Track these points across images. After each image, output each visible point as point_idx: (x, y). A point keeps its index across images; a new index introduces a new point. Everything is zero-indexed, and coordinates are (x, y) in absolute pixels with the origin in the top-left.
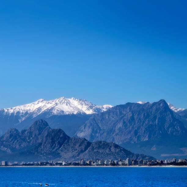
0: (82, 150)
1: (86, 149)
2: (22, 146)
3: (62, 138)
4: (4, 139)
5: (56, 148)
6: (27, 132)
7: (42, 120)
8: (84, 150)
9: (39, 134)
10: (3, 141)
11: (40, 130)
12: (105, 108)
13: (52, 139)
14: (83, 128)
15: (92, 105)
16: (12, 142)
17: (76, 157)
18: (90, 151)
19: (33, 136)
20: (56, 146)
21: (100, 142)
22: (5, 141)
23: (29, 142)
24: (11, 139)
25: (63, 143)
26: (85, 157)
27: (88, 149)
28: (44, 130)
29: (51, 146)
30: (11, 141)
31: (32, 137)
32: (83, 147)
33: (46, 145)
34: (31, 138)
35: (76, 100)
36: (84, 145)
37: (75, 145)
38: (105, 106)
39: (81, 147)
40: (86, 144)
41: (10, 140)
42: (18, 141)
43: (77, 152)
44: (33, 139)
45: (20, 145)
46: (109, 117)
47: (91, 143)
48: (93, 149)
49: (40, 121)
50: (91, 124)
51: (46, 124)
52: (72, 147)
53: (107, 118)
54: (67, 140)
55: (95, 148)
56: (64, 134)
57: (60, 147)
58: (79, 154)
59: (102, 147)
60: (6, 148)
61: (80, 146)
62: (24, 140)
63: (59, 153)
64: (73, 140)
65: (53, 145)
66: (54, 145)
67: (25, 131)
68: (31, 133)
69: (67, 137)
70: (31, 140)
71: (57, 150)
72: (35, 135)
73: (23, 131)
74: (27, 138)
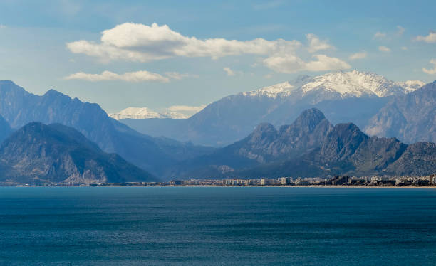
0: (392, 158)
1: (398, 155)
2: (283, 151)
3: (355, 138)
4: (253, 141)
5: (346, 155)
6: (289, 129)
7: (314, 110)
8: (394, 157)
9: (311, 132)
10: (251, 144)
11: (312, 124)
12: (409, 85)
13: (339, 140)
14: (376, 120)
15: (387, 81)
16: (266, 145)
17: (381, 168)
18: (406, 160)
19: (300, 135)
20: (346, 151)
21: (424, 144)
22: (254, 144)
23: (293, 145)
24: (264, 140)
25: (357, 147)
26: (398, 169)
27: (403, 155)
28: (317, 126)
29: (338, 152)
30: (264, 144)
31: (298, 136)
32: (393, 152)
33: (328, 149)
34: (297, 139)
35: (361, 74)
36: (395, 149)
37: (378, 149)
38: (409, 83)
39: (389, 152)
40: (398, 147)
41: (263, 142)
42: (275, 143)
43: (383, 161)
44: (300, 139)
45: (279, 151)
46: (420, 101)
47: (407, 146)
48: (411, 155)
49: (312, 111)
50: (390, 114)
51: (321, 116)
52: (373, 153)
53: (417, 102)
54: (363, 142)
55: (414, 154)
56: (359, 131)
57: (353, 153)
58: (387, 164)
59: (428, 152)
60: (256, 156)
61: (387, 151)
62: (285, 142)
63: (351, 163)
64: (374, 140)
65: (340, 150)
66: (343, 150)
67: (287, 127)
68: (296, 130)
69: (363, 137)
70: (297, 142)
71: (347, 157)
72: (304, 134)
73: (284, 128)
74: (291, 139)
